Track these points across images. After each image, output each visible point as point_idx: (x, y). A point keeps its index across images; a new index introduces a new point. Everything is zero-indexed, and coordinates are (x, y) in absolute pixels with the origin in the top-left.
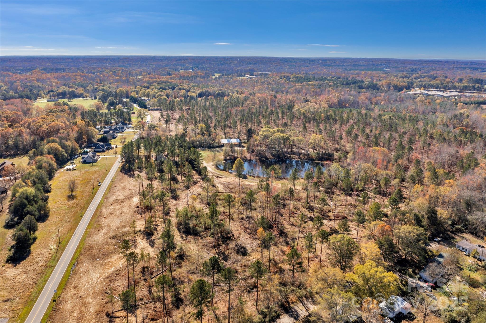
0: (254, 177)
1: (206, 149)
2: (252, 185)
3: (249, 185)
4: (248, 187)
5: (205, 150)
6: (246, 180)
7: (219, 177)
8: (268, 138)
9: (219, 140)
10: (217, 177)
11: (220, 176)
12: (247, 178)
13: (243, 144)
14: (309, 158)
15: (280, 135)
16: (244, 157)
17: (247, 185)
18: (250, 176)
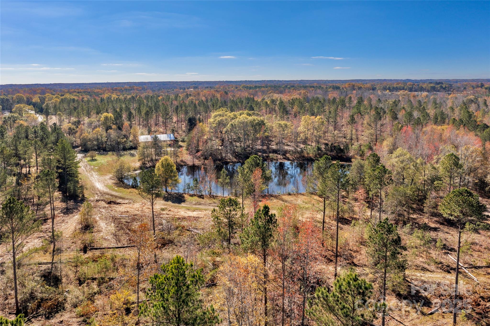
0: (201, 197)
1: (110, 153)
2: (196, 219)
3: (188, 219)
4: (185, 223)
5: (107, 154)
6: (183, 204)
7: (115, 203)
8: (225, 125)
9: (135, 136)
10: (110, 203)
11: (119, 201)
12: (184, 201)
13: (180, 143)
14: (303, 157)
15: (247, 118)
16: (182, 161)
17: (184, 218)
18: (192, 196)
